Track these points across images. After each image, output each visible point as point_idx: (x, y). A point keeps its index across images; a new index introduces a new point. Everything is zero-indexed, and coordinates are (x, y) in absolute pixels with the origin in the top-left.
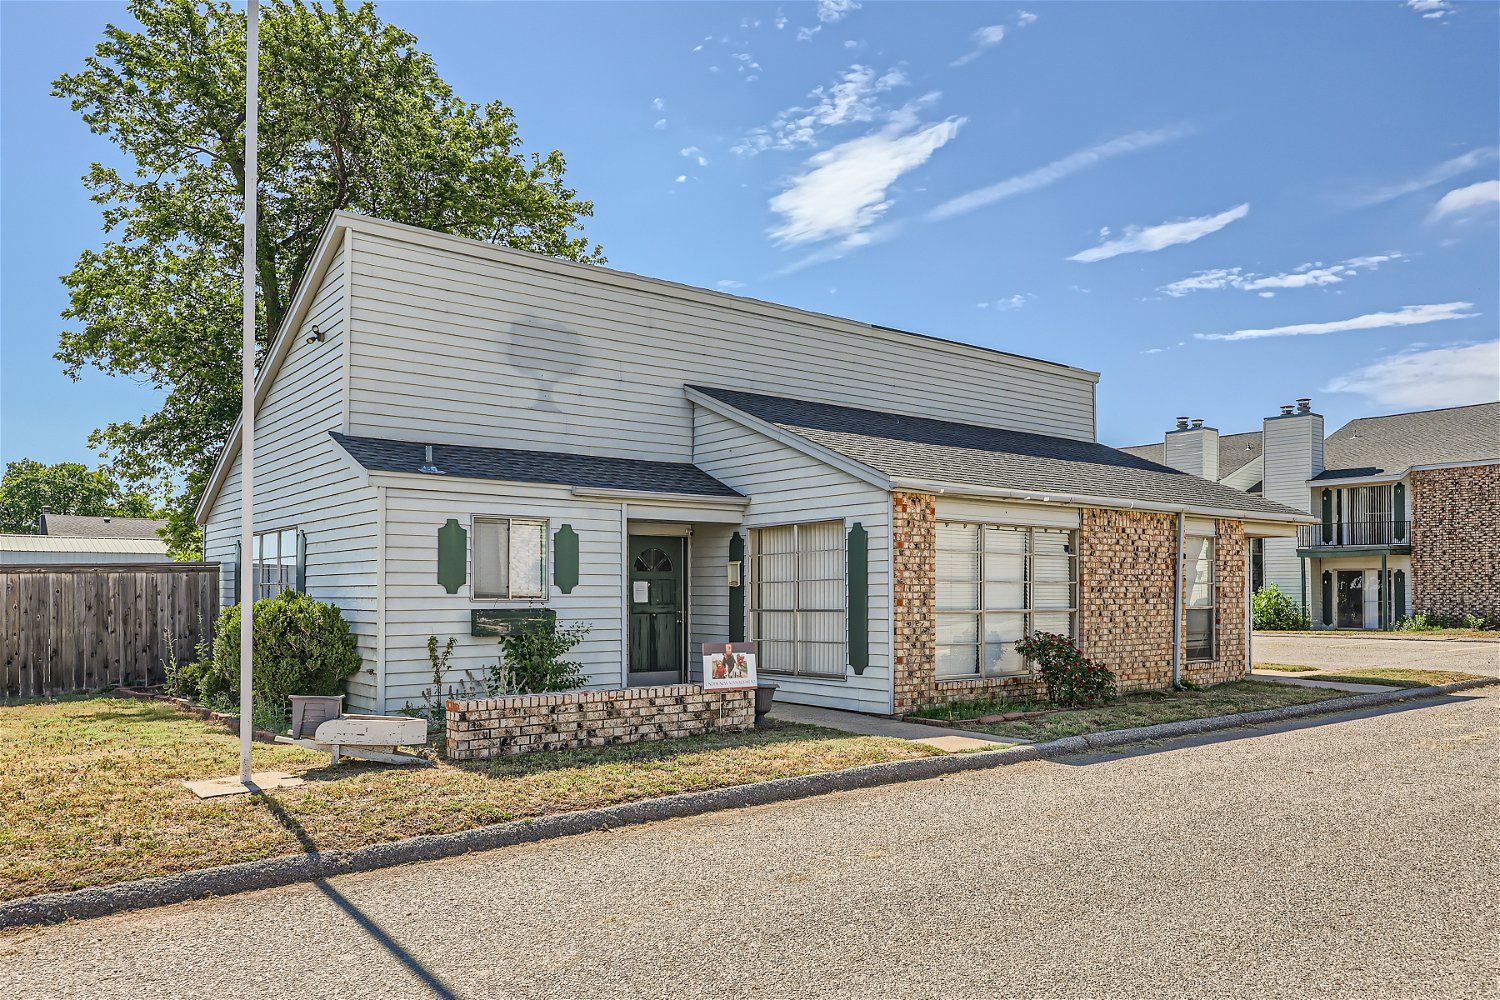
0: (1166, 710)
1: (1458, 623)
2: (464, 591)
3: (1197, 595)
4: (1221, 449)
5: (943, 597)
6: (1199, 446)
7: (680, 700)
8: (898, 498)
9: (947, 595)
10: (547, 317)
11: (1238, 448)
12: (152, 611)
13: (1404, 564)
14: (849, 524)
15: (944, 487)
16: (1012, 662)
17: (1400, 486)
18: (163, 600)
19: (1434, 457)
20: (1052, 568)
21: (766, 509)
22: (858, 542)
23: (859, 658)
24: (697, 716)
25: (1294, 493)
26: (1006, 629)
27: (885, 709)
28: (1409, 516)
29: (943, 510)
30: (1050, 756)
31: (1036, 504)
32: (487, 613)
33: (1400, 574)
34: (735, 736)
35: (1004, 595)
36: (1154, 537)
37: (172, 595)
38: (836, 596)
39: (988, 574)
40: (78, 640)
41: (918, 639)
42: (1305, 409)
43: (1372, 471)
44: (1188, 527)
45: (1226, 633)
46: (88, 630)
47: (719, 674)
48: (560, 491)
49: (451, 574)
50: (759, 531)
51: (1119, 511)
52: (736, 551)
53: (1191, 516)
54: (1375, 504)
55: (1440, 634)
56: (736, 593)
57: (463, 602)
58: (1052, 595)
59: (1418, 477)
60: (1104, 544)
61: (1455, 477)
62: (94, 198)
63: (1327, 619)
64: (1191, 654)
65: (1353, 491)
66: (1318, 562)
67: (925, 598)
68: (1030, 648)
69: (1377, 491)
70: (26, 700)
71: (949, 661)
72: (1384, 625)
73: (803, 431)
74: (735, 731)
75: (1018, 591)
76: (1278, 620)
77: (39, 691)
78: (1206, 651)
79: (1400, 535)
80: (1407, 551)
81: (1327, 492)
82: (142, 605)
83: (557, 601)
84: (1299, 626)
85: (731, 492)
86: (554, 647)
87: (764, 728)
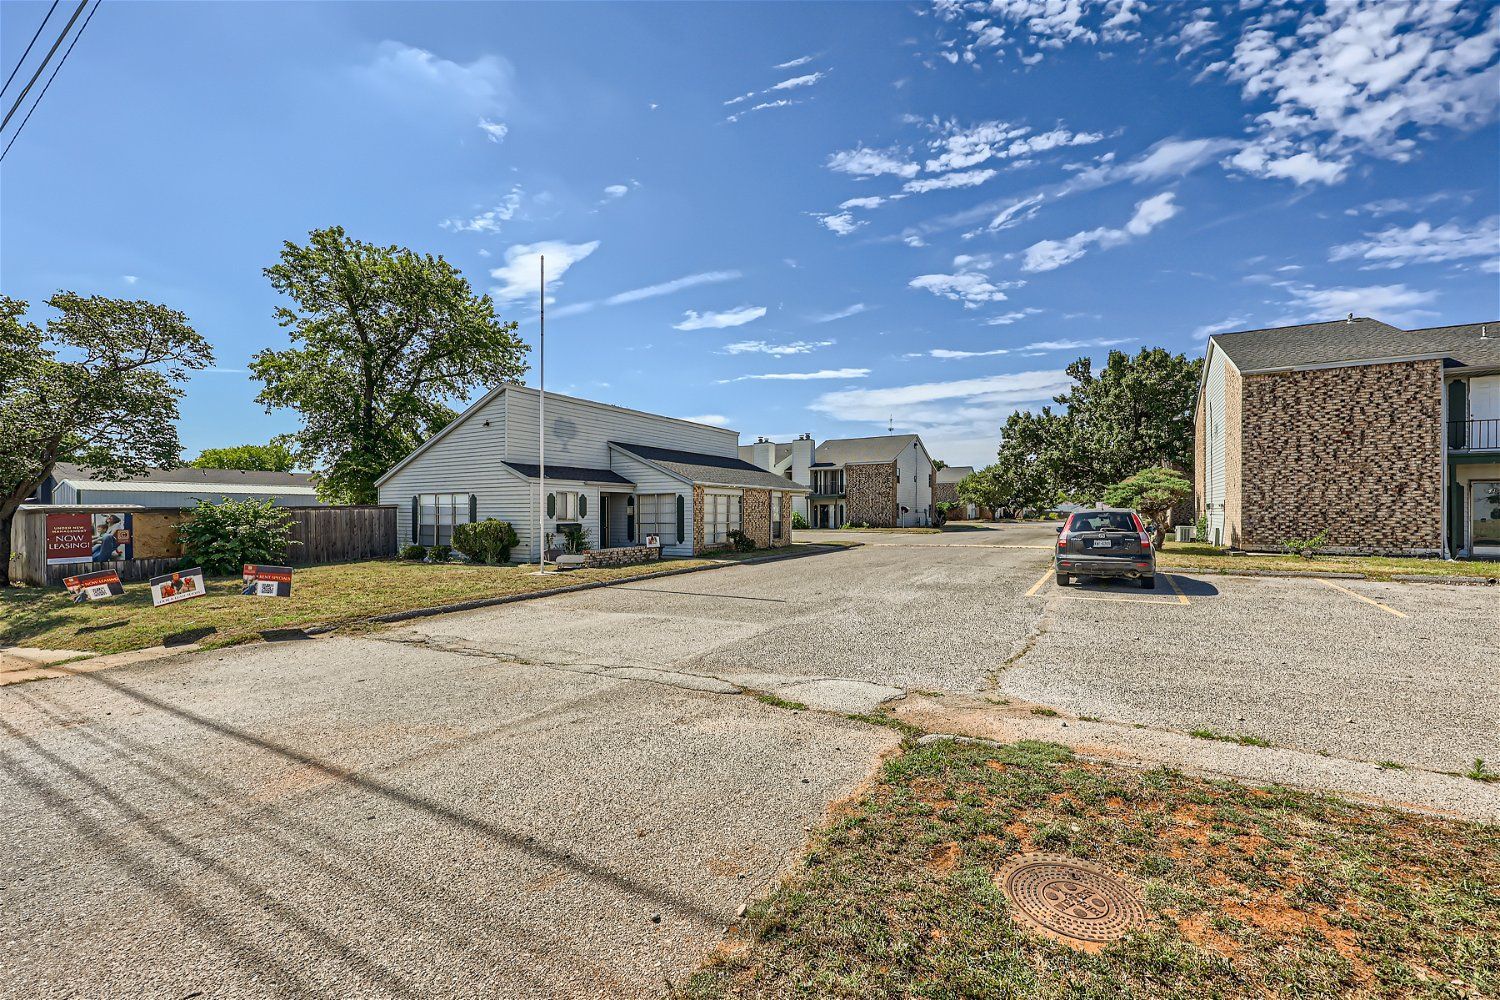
0: (770, 553)
1: (861, 526)
2: (555, 517)
3: (776, 517)
4: (776, 450)
5: (706, 519)
6: (767, 450)
7: (641, 551)
8: (695, 487)
9: (708, 518)
10: (566, 418)
11: (783, 451)
12: (371, 525)
13: (843, 502)
14: (677, 495)
15: (708, 483)
16: (723, 539)
17: (842, 471)
18: (375, 521)
19: (853, 460)
20: (735, 508)
21: (642, 488)
22: (681, 500)
23: (681, 538)
24: (645, 556)
25: (803, 478)
26: (722, 529)
27: (691, 554)
28: (845, 483)
29: (706, 491)
30: (745, 564)
31: (732, 488)
32: (562, 525)
33: (842, 506)
34: (654, 561)
35: (722, 518)
36: (763, 498)
37: (379, 519)
38: (673, 518)
39: (718, 511)
40: (342, 538)
41: (699, 531)
42: (808, 437)
43: (832, 464)
44: (774, 494)
45: (785, 529)
46: (346, 534)
47: (650, 543)
48: (581, 483)
49: (551, 512)
50: (639, 496)
51: (754, 490)
52: (631, 502)
53: (775, 491)
54: (834, 478)
55: (855, 530)
56: (631, 518)
57: (554, 522)
58: (735, 518)
59: (848, 468)
60: (750, 500)
61: (861, 467)
62: (281, 325)
63: (816, 524)
64: (775, 537)
65: (826, 472)
66: (812, 502)
67: (702, 519)
68: (729, 535)
69: (834, 473)
70: (324, 564)
71: (708, 540)
72: (836, 527)
73: (657, 462)
74: (654, 559)
75: (725, 516)
76: (799, 525)
77: (328, 560)
78: (778, 536)
79: (842, 491)
80: (844, 497)
81: (816, 472)
82: (367, 522)
83: (581, 521)
84: (805, 527)
85: (629, 482)
86: (581, 537)
87: (661, 559)
